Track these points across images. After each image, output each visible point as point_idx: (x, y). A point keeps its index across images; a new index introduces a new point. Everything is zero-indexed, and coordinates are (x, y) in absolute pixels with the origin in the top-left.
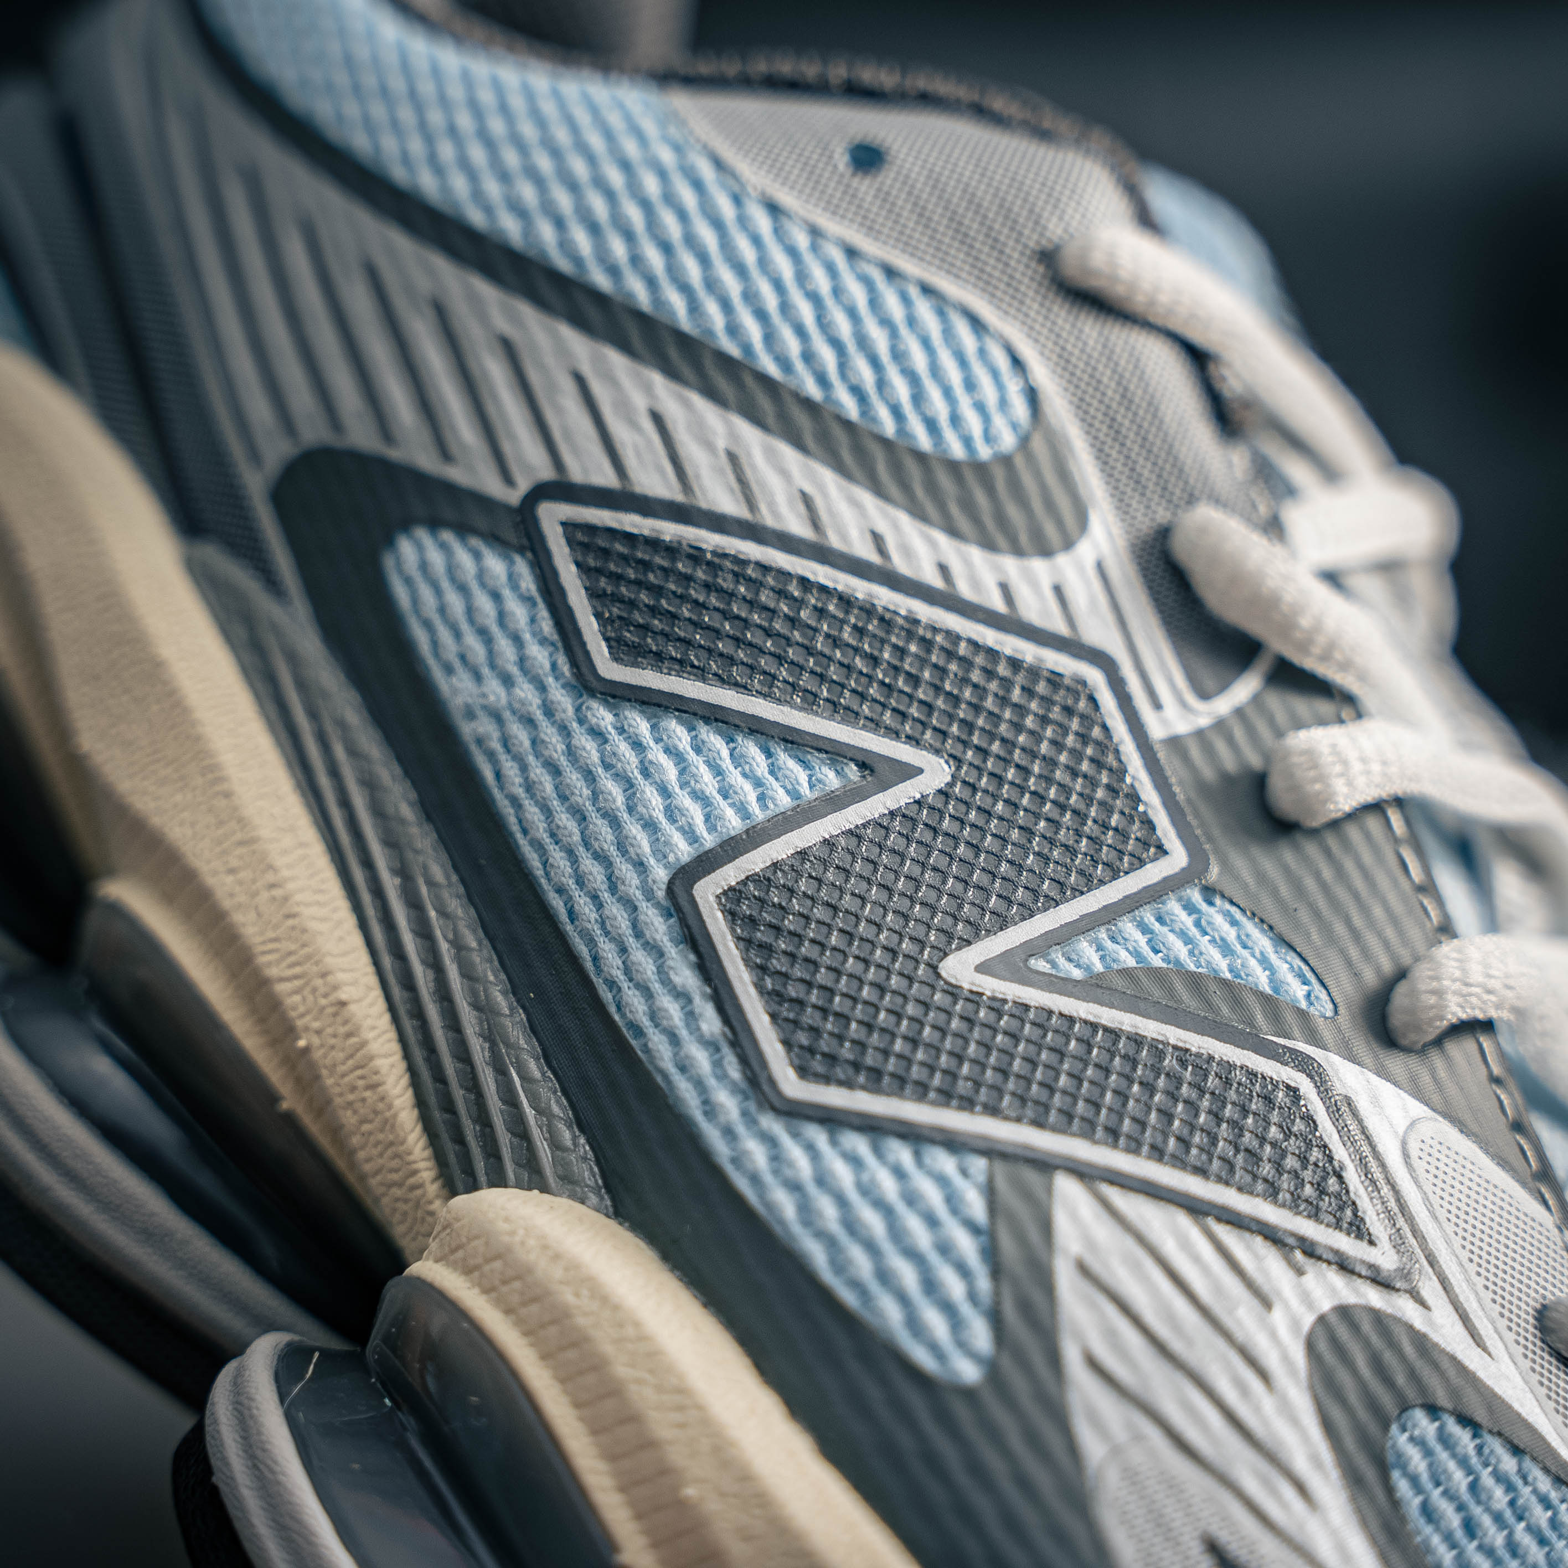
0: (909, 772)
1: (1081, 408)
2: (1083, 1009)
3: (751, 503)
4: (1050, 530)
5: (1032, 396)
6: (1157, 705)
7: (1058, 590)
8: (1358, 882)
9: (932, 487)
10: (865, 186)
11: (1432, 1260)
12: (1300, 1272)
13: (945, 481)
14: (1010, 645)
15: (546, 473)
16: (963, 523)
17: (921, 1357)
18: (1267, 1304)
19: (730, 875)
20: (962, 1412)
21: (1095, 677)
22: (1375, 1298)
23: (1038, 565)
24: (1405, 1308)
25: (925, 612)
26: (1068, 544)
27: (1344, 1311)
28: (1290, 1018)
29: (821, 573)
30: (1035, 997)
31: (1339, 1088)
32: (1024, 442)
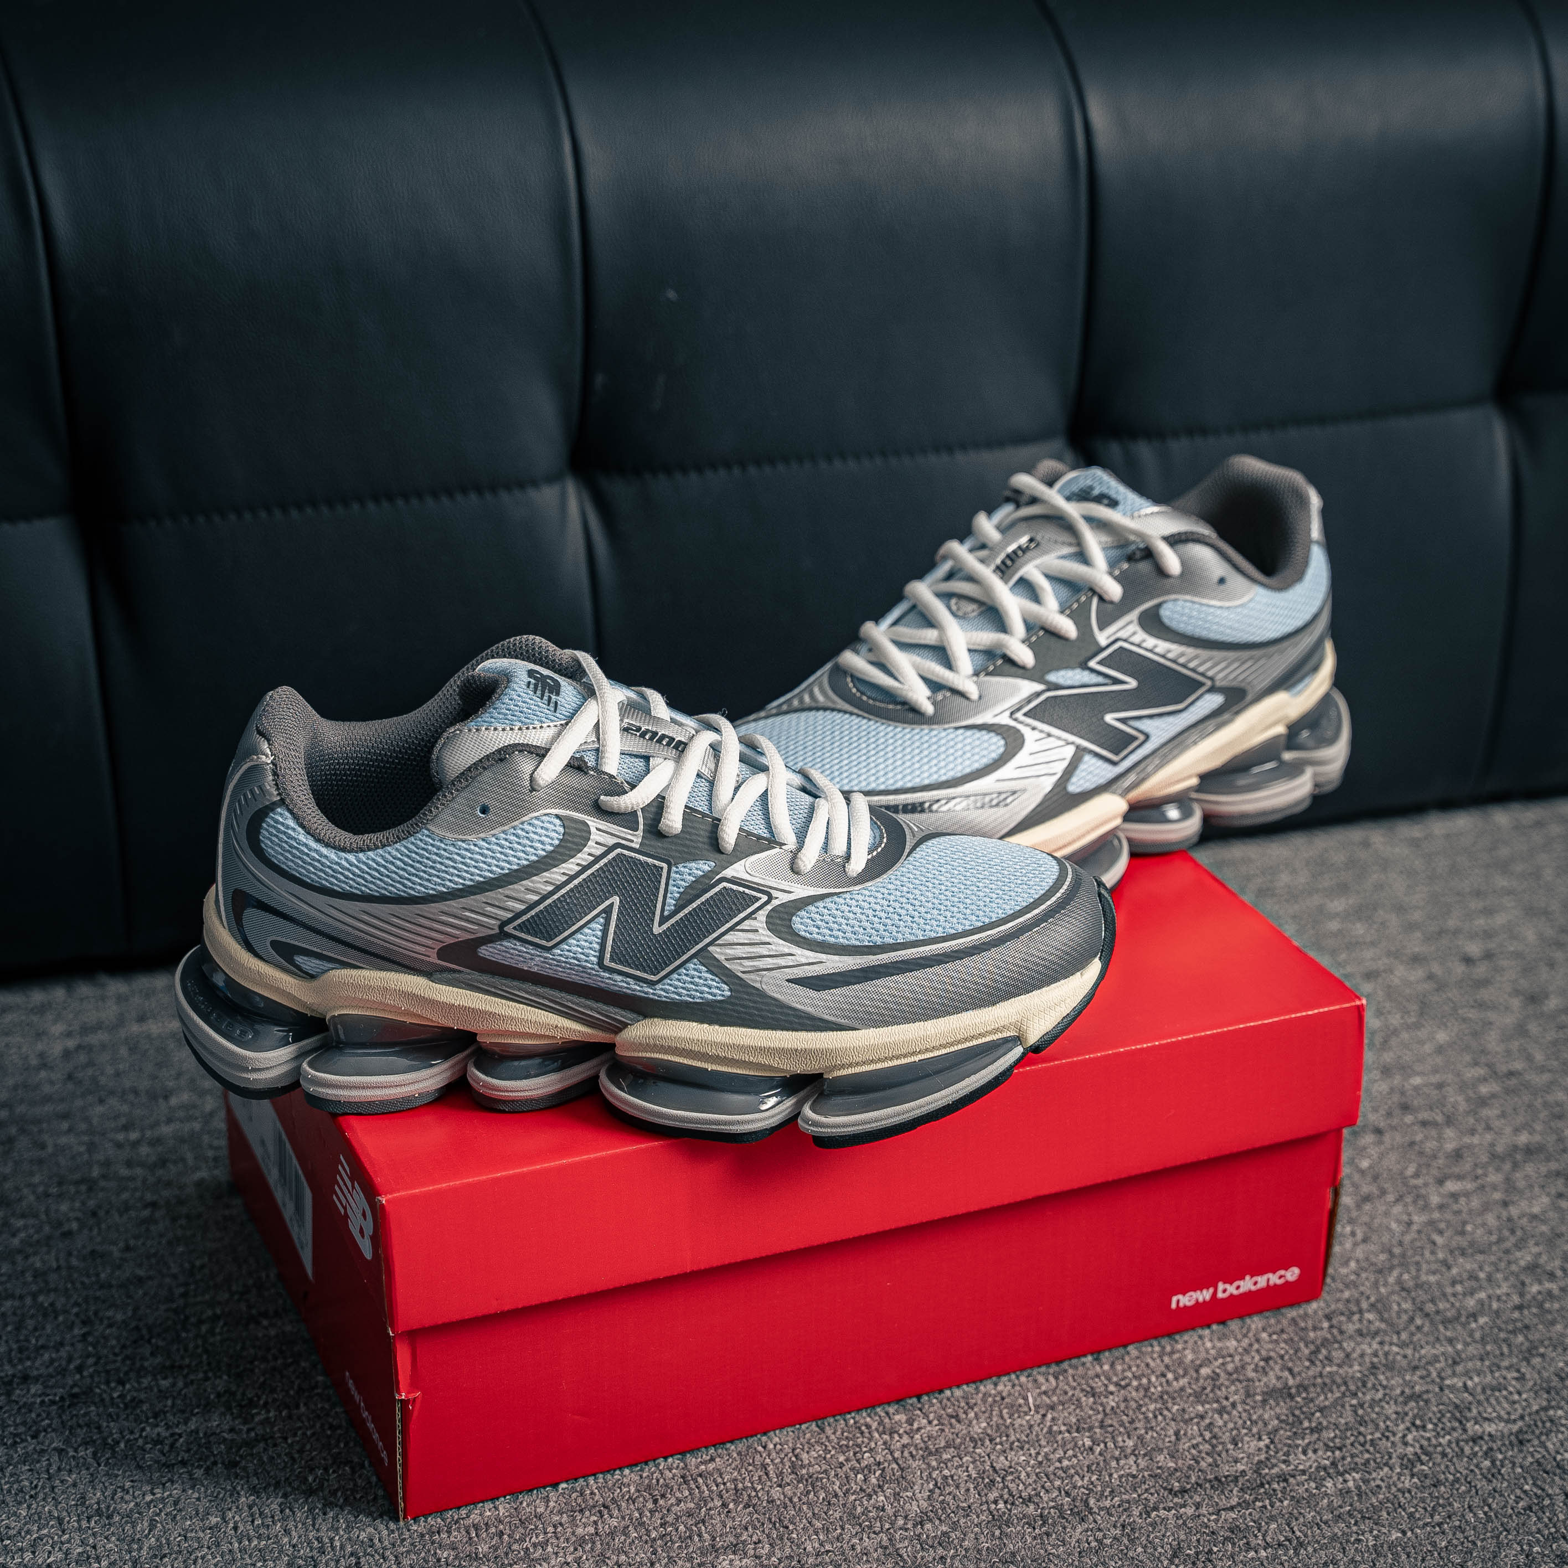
0: (612, 904)
1: (568, 808)
2: (681, 914)
3: (540, 894)
4: (584, 834)
5: (557, 816)
6: (632, 841)
7: (597, 843)
8: (694, 831)
9: (561, 854)
10: (490, 816)
11: (771, 888)
12: (756, 919)
13: (561, 850)
14: (602, 863)
15: (499, 923)
16: (572, 853)
17: (719, 998)
18: (757, 931)
19: (608, 956)
20: (733, 1000)
21: (619, 850)
22: (769, 907)
23: (590, 843)
24: (775, 903)
25: (584, 876)
26: (590, 833)
27: (768, 916)
28: (710, 874)
29: (563, 891)
30: (673, 921)
31: (729, 877)
32: (564, 827)
